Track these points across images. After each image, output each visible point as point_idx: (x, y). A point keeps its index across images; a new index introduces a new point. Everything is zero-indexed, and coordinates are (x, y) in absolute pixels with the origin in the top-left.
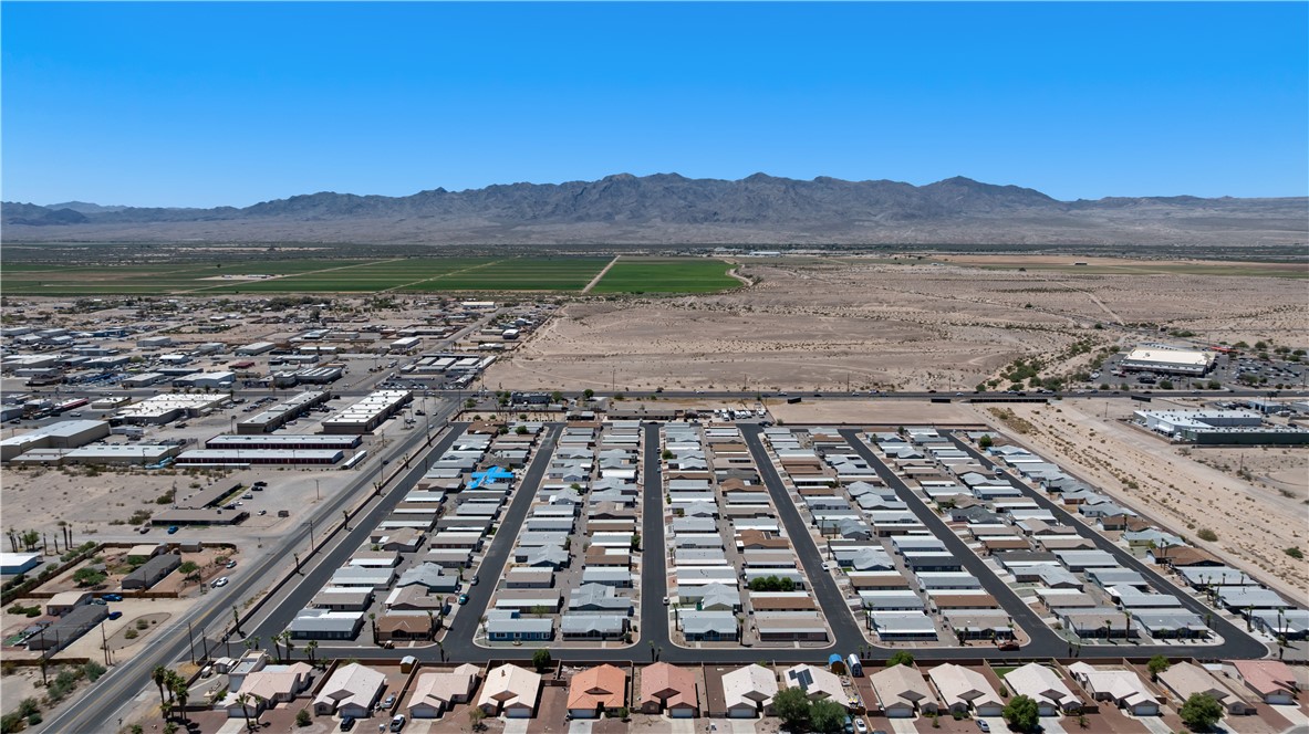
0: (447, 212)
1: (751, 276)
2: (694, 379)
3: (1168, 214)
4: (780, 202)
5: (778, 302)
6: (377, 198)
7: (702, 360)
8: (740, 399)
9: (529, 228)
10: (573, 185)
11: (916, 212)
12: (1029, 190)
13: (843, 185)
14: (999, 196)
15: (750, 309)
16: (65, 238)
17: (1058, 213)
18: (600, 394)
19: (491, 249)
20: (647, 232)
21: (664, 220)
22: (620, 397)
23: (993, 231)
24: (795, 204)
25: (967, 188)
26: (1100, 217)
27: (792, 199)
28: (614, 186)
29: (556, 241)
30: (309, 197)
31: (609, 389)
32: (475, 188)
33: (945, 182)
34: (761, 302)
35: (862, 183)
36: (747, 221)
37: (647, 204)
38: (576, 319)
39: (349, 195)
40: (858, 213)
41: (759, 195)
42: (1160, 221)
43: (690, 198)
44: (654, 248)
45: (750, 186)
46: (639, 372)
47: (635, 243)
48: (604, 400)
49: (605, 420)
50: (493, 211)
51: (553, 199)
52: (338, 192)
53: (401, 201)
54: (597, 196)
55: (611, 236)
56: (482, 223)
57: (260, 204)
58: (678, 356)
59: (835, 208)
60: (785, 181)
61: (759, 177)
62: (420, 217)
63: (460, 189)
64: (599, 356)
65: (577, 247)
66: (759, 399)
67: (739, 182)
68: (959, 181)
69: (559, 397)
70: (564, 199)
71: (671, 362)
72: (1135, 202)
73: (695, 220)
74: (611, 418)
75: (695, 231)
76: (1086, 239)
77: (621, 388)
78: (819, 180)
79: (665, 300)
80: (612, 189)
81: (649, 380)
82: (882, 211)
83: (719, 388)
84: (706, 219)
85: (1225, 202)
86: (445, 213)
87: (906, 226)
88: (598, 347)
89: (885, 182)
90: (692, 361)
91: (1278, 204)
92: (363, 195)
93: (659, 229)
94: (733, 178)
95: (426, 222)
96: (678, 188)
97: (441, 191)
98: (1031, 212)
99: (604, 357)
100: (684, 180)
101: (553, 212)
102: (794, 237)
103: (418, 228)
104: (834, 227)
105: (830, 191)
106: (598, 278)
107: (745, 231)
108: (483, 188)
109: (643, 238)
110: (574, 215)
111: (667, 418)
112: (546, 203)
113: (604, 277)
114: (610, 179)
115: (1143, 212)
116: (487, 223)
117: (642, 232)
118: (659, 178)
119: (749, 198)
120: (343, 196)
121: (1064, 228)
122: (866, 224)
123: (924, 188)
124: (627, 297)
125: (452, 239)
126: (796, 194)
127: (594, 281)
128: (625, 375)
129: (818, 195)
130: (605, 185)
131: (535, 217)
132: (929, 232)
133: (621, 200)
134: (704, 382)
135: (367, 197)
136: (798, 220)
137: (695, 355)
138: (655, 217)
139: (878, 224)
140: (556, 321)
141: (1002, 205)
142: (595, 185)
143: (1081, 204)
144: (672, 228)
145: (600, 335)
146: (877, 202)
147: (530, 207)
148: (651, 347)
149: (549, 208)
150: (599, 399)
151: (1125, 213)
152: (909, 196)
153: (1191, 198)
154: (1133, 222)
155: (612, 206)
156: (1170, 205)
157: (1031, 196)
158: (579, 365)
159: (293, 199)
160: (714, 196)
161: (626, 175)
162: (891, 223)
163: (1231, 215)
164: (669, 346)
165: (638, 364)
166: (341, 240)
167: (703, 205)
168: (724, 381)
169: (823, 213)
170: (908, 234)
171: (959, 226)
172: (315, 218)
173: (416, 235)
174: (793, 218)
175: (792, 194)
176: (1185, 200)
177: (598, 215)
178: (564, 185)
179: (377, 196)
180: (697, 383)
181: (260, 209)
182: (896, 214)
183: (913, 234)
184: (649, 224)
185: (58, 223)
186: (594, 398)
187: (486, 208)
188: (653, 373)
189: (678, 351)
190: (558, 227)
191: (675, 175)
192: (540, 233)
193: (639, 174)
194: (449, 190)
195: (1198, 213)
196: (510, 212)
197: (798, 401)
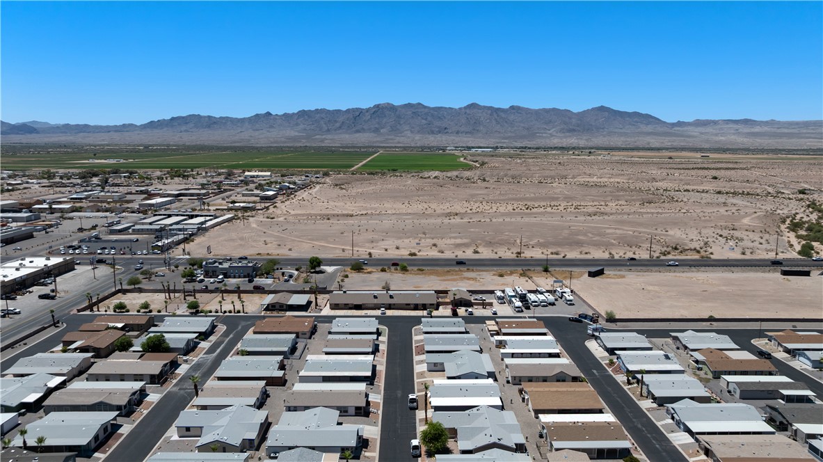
0: (271, 127)
1: (477, 161)
2: (453, 241)
3: (737, 130)
4: (488, 121)
5: (506, 175)
6: (227, 118)
7: (457, 220)
8: (520, 269)
9: (324, 137)
10: (354, 110)
11: (574, 128)
12: (647, 114)
13: (528, 111)
14: (628, 119)
15: (484, 180)
16: (16, 142)
17: (666, 129)
18: (331, 262)
19: (296, 147)
20: (402, 139)
21: (412, 132)
22: (358, 267)
23: (628, 139)
24: (498, 123)
25: (607, 113)
26: (695, 131)
27: (496, 119)
28: (380, 111)
29: (341, 144)
30: (183, 117)
31: (347, 255)
32: (291, 112)
33: (593, 109)
34: (492, 176)
35: (540, 110)
36: (467, 133)
37: (402, 122)
38: (337, 185)
39: (209, 116)
40: (538, 128)
41: (473, 116)
42: (734, 134)
43: (429, 118)
44: (405, 148)
45: (468, 111)
46: (387, 233)
47: (393, 145)
48: (335, 273)
49: (327, 311)
50: (302, 126)
51: (341, 119)
52: (202, 114)
53: (243, 120)
54: (369, 117)
55: (378, 141)
56: (293, 133)
57: (152, 122)
58: (430, 216)
59: (522, 125)
60: (490, 108)
61: (473, 106)
62: (254, 130)
63: (280, 113)
64: (348, 215)
65: (354, 147)
66: (546, 270)
67: (460, 109)
68: (602, 109)
69: (270, 267)
70: (348, 119)
71: (423, 221)
72: (715, 122)
73: (433, 132)
74: (335, 307)
75: (433, 138)
76: (690, 144)
77: (361, 253)
78: (512, 107)
79: (414, 174)
80: (378, 113)
81: (398, 242)
82: (553, 128)
83: (486, 253)
84: (440, 132)
85: (771, 123)
86: (270, 128)
87: (570, 136)
88: (350, 207)
89: (554, 109)
90: (446, 221)
91: (807, 124)
92: (218, 117)
93: (409, 137)
94: (457, 107)
95: (257, 133)
96: (421, 112)
97: (269, 114)
98: (649, 128)
99: (352, 216)
100: (425, 107)
101: (340, 127)
102: (498, 143)
103: (251, 137)
104: (523, 137)
105: (520, 115)
106: (364, 162)
107: (466, 139)
108: (296, 112)
109: (399, 143)
110: (354, 129)
111: (424, 307)
112: (336, 121)
113: (369, 161)
114: (377, 106)
115: (721, 129)
116: (297, 134)
117: (398, 139)
118: (409, 106)
119: (467, 118)
120: (205, 117)
121: (674, 138)
122: (544, 135)
123: (579, 113)
124: (384, 173)
125: (272, 143)
126: (498, 116)
127: (361, 164)
128: (370, 236)
129: (512, 117)
130: (374, 110)
131: (328, 130)
132: (586, 140)
133: (385, 120)
134: (466, 245)
135: (221, 118)
136: (499, 132)
137: (449, 215)
138: (406, 130)
139: (552, 135)
140: (318, 187)
141: (630, 124)
142: (368, 110)
143: (680, 124)
144: (417, 137)
145: (353, 198)
146: (550, 121)
147: (325, 124)
148: (401, 207)
149: (338, 125)
150: (329, 269)
151: (709, 129)
152: (570, 118)
153: (750, 120)
154: (717, 135)
155: (378, 123)
156: (737, 124)
157: (648, 119)
158: (323, 225)
159: (173, 119)
160: (445, 118)
161: (388, 103)
162: (559, 134)
163: (779, 131)
164: (420, 206)
165: (387, 223)
166: (198, 143)
167: (438, 123)
168: (489, 244)
169: (516, 128)
170: (572, 141)
171: (604, 137)
172: (186, 131)
173: (249, 140)
174: (496, 131)
175: (495, 116)
176: (746, 122)
177: (370, 129)
178: (348, 111)
179: (227, 117)
180: (458, 246)
181: (152, 125)
182: (563, 129)
183: (576, 141)
184: (403, 134)
185: (18, 134)
186: (323, 268)
187: (297, 124)
188: (403, 234)
189: (429, 211)
190: (343, 136)
191: (419, 104)
192: (331, 139)
193: (396, 103)
194: (274, 114)
195: (757, 129)
196: (312, 127)
197: (599, 273)
